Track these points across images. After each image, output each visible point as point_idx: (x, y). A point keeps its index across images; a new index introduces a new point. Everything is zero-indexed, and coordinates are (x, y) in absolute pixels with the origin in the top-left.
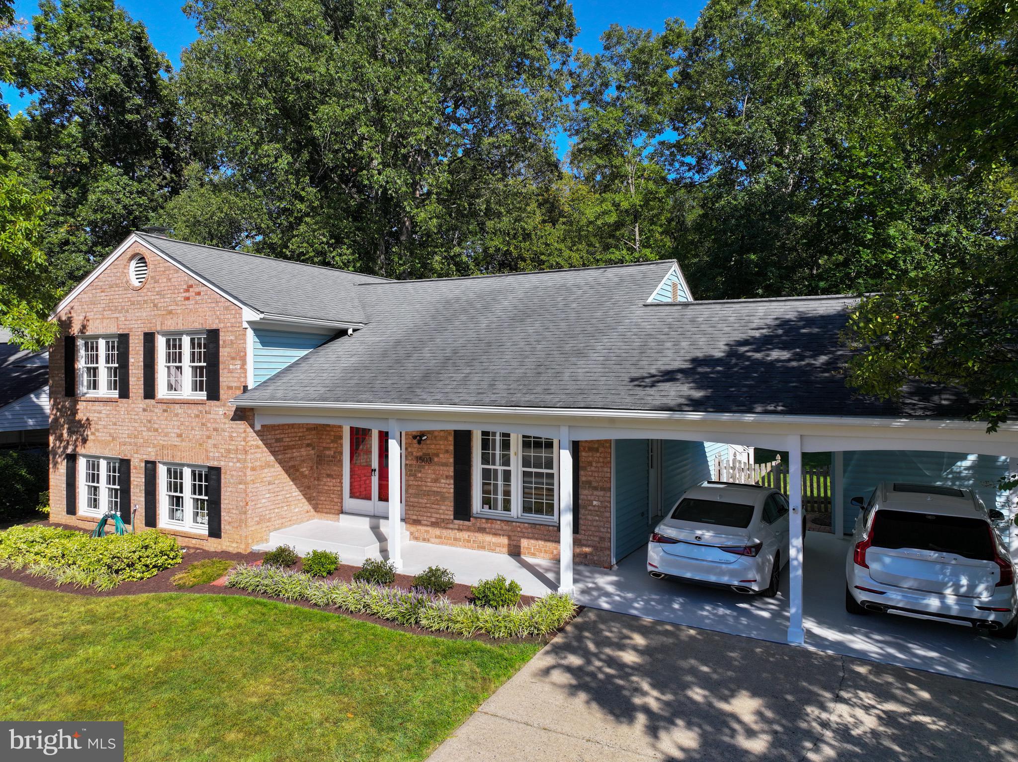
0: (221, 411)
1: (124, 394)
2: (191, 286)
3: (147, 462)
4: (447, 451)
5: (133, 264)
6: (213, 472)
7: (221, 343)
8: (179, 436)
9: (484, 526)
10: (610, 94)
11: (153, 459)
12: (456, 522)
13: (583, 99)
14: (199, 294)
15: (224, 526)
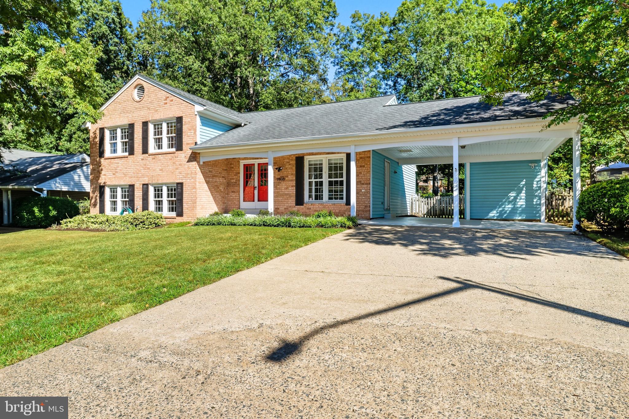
0: (183, 155)
1: (132, 152)
2: (168, 97)
3: (143, 185)
4: (292, 174)
5: (136, 90)
6: (179, 185)
7: (184, 123)
8: (161, 170)
9: (310, 207)
10: (354, 45)
11: (146, 183)
12: (297, 207)
13: (341, 48)
14: (172, 101)
15: (185, 210)
